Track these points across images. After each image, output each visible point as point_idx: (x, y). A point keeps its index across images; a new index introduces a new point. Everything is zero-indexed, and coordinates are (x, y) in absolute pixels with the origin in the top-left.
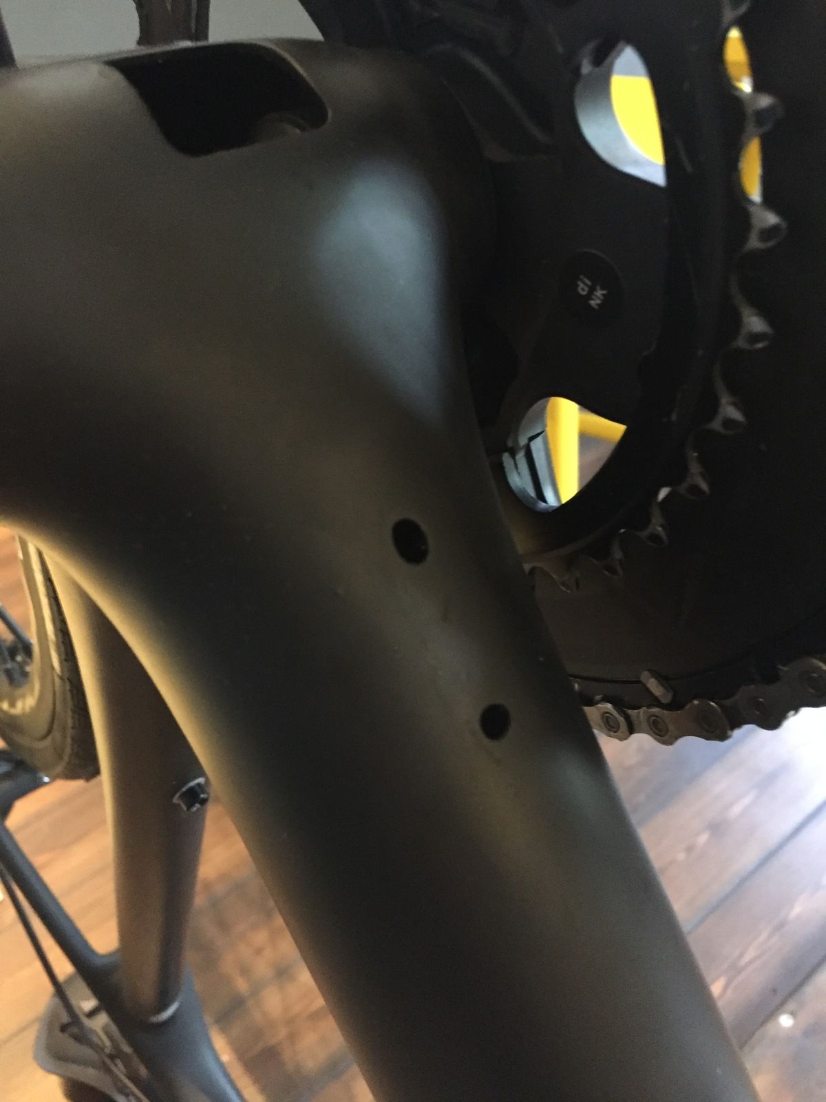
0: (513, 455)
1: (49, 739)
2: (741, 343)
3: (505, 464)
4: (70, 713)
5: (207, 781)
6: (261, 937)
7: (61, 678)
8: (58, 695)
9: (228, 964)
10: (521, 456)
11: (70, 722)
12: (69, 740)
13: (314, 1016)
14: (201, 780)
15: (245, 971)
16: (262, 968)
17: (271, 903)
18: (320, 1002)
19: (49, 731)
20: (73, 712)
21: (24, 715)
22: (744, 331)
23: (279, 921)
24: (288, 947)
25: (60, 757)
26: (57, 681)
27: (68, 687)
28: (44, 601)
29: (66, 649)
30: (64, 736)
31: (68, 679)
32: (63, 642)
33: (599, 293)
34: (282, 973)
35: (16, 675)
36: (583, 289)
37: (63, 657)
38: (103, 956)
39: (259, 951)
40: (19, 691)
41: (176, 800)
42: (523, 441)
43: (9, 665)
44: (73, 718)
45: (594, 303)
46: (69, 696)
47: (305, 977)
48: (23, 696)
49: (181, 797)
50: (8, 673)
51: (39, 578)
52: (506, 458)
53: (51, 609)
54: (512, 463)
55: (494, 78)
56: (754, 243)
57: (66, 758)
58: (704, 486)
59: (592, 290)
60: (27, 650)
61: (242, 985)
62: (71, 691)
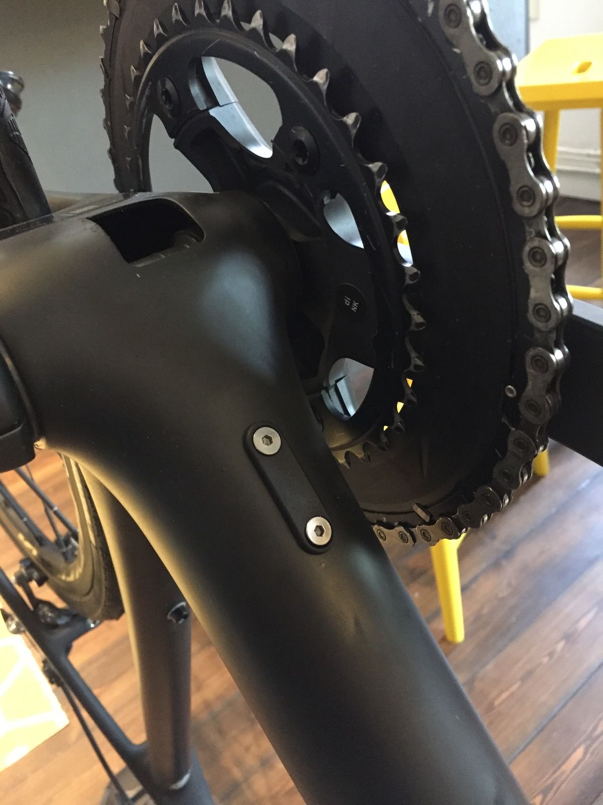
0: (327, 391)
1: (92, 594)
2: (413, 328)
3: (323, 396)
4: (103, 570)
5: (187, 604)
6: (248, 739)
7: (96, 548)
8: (95, 561)
9: (227, 760)
10: (332, 392)
11: (103, 577)
12: (104, 590)
13: (289, 793)
14: (183, 604)
15: (239, 763)
16: (251, 761)
17: (253, 716)
18: (292, 784)
19: (92, 587)
20: (105, 569)
21: (76, 580)
22: (413, 322)
23: (259, 727)
24: (266, 746)
25: (99, 603)
26: (94, 550)
27: (100, 553)
28: (83, 500)
29: (97, 527)
30: (101, 590)
31: (101, 548)
32: (96, 525)
33: (355, 304)
34: (265, 763)
35: (69, 556)
36: (348, 303)
37: (96, 534)
38: (137, 746)
39: (247, 749)
40: (72, 565)
41: (169, 617)
42: (332, 383)
43: (64, 550)
44: (105, 574)
45: (354, 309)
46: (101, 558)
47: (280, 766)
48: (75, 569)
49: (171, 615)
50: (64, 555)
51: (79, 486)
52: (323, 392)
53: (87, 504)
54: (328, 395)
55: (295, 199)
56: (408, 281)
57: (103, 603)
58: (414, 399)
59: (351, 303)
60: (75, 536)
61: (237, 773)
62: (102, 555)
